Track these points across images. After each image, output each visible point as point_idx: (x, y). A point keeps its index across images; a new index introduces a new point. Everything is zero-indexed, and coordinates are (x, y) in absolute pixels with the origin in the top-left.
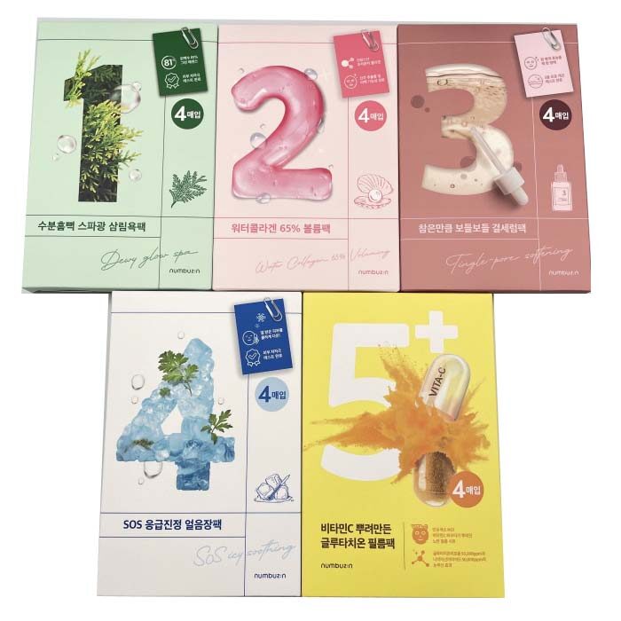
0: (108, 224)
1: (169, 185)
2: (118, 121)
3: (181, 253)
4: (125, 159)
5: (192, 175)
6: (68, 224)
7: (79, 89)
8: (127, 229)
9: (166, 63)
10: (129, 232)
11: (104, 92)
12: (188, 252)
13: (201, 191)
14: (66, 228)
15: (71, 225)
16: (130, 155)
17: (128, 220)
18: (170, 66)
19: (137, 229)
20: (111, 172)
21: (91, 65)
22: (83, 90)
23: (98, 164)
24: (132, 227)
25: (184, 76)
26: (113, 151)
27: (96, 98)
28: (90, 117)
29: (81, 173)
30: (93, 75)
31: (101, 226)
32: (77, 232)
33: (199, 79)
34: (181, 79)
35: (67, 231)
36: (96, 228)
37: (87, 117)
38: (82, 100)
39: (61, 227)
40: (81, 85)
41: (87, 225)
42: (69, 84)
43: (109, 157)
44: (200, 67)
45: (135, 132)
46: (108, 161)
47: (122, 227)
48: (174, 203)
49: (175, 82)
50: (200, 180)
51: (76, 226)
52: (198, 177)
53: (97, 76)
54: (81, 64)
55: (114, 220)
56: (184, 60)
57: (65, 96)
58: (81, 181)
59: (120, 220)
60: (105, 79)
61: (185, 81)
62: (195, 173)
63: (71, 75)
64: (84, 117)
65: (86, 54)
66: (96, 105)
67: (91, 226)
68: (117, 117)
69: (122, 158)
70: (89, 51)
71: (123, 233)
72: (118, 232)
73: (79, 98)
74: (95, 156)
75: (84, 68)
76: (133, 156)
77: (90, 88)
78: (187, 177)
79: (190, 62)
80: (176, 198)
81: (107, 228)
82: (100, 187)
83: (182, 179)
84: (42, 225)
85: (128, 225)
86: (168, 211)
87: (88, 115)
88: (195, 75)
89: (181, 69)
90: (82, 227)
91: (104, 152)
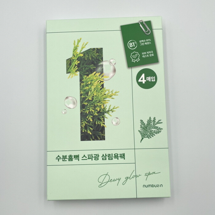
0: (101, 155)
1: (138, 127)
2: (103, 85)
3: (149, 174)
4: (108, 111)
5: (152, 119)
6: (75, 156)
7: (76, 65)
8: (113, 158)
9: (131, 45)
10: (115, 160)
11: (92, 67)
12: (154, 173)
13: (159, 130)
14: (74, 160)
15: (77, 157)
16: (111, 108)
17: (114, 152)
18: (133, 47)
19: (119, 158)
20: (100, 120)
21: (82, 48)
22: (78, 66)
23: (92, 115)
24: (116, 156)
25: (143, 54)
26: (101, 106)
27: (87, 71)
28: (84, 84)
29: (81, 122)
30: (84, 55)
31: (97, 157)
32: (81, 162)
33: (153, 55)
34: (141, 55)
35: (75, 161)
36: (93, 158)
37: (82, 84)
38: (78, 73)
39: (71, 158)
40: (77, 62)
41: (87, 156)
42: (69, 62)
43: (98, 110)
44: (153, 47)
45: (114, 92)
46: (98, 113)
47: (110, 157)
48: (142, 139)
49: (137, 58)
50: (158, 123)
51: (80, 158)
52: (157, 121)
53: (87, 56)
54: (75, 49)
55: (105, 152)
56: (142, 42)
57: (67, 71)
58: (82, 127)
59: (108, 152)
60: (92, 58)
61: (144, 56)
62: (154, 118)
63: (70, 56)
64: (80, 84)
65: (79, 41)
66: (88, 75)
67: (90, 157)
68: (102, 83)
69: (107, 110)
70: (80, 39)
71: (111, 161)
72: (107, 161)
73: (76, 71)
74: (89, 110)
75: (78, 51)
76: (114, 108)
77: (83, 64)
78: (149, 121)
79: (146, 43)
80: (143, 136)
81: (100, 158)
82: (94, 130)
83: (146, 123)
84: (58, 158)
85: (113, 156)
86: (138, 145)
87: (83, 82)
88: (150, 52)
89: (141, 49)
90: (84, 158)
91: (95, 107)
